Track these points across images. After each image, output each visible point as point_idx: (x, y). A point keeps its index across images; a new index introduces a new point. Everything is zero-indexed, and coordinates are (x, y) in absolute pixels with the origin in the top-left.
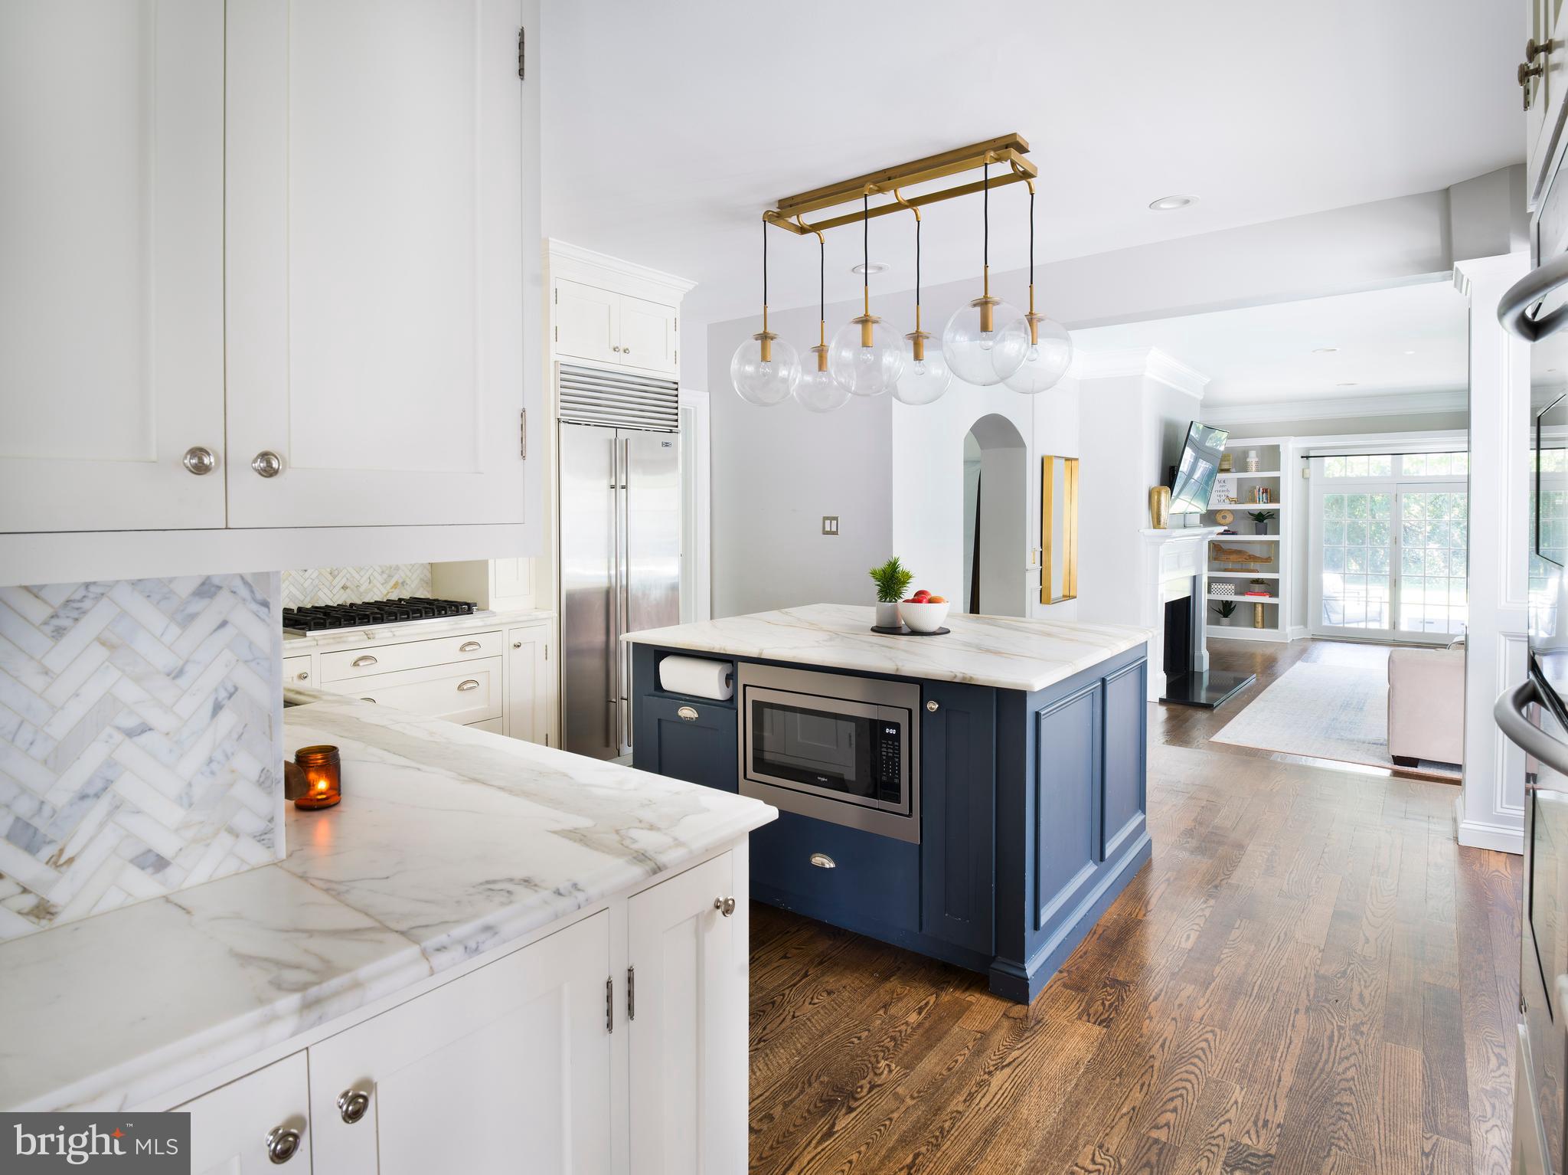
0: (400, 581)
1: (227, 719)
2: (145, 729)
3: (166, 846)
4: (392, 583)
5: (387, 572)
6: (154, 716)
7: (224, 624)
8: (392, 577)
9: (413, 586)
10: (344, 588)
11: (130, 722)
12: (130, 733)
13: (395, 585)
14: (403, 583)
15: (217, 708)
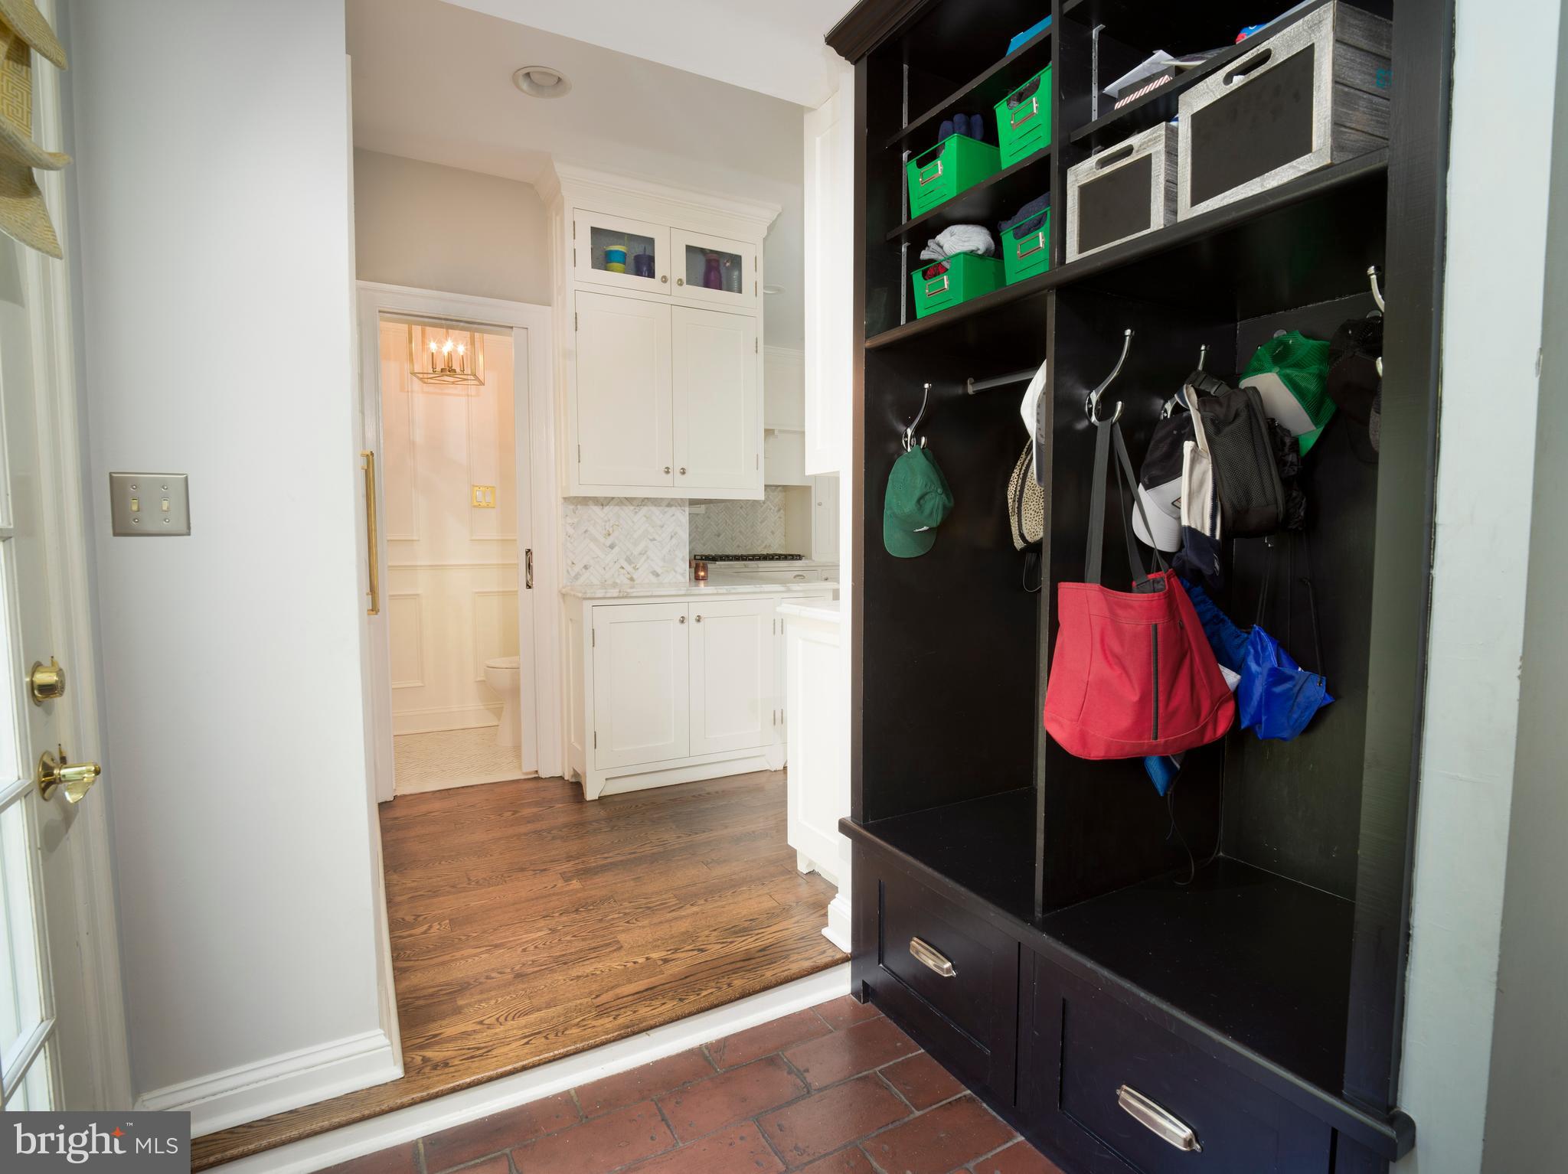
1: (674, 541)
2: (654, 540)
3: (659, 571)
6: (657, 537)
7: (673, 515)
11: (651, 538)
12: (651, 540)
15: (672, 537)
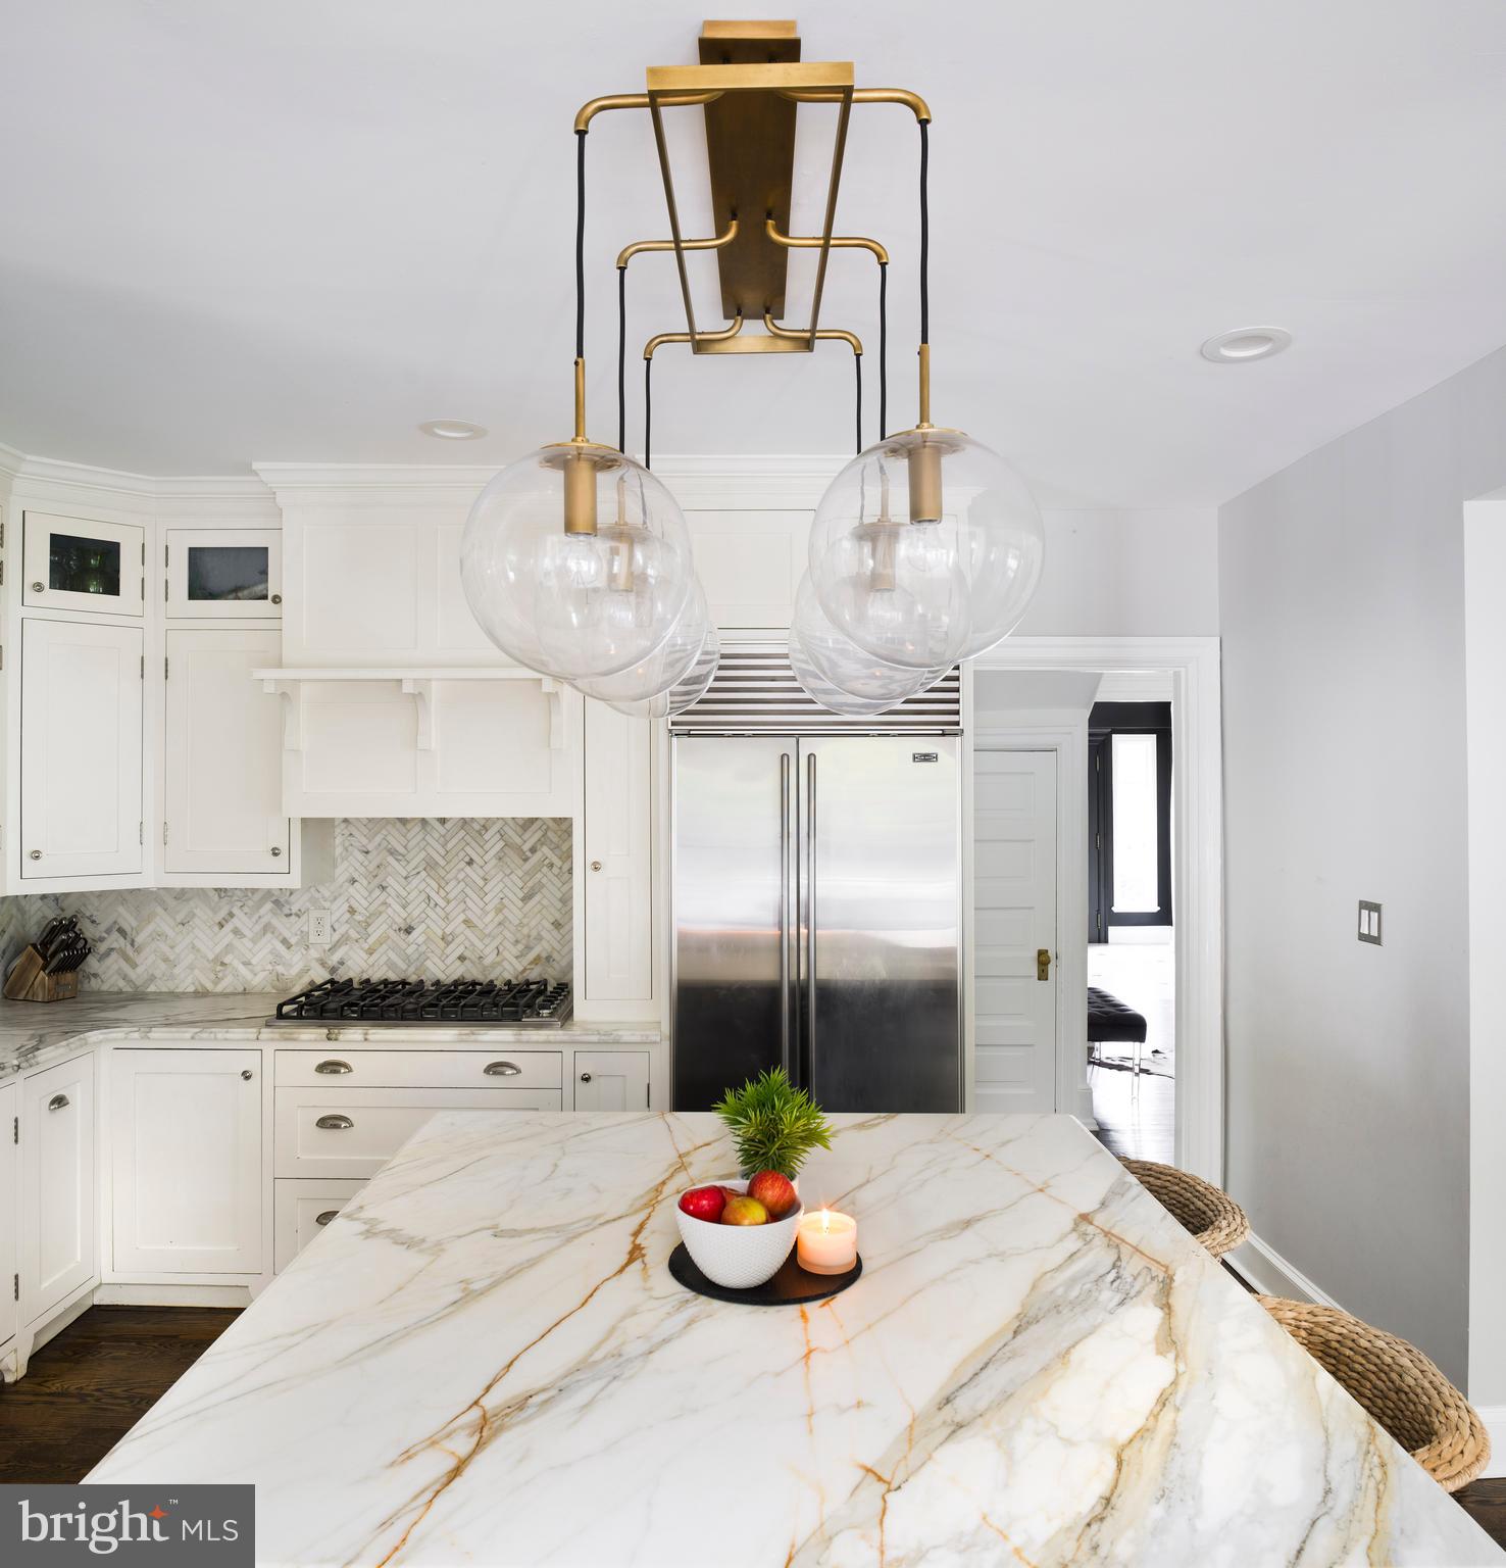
0: (544, 955)
4: (531, 956)
5: (524, 941)
8: (531, 948)
9: (564, 963)
10: (462, 958)
13: (535, 959)
14: (548, 958)
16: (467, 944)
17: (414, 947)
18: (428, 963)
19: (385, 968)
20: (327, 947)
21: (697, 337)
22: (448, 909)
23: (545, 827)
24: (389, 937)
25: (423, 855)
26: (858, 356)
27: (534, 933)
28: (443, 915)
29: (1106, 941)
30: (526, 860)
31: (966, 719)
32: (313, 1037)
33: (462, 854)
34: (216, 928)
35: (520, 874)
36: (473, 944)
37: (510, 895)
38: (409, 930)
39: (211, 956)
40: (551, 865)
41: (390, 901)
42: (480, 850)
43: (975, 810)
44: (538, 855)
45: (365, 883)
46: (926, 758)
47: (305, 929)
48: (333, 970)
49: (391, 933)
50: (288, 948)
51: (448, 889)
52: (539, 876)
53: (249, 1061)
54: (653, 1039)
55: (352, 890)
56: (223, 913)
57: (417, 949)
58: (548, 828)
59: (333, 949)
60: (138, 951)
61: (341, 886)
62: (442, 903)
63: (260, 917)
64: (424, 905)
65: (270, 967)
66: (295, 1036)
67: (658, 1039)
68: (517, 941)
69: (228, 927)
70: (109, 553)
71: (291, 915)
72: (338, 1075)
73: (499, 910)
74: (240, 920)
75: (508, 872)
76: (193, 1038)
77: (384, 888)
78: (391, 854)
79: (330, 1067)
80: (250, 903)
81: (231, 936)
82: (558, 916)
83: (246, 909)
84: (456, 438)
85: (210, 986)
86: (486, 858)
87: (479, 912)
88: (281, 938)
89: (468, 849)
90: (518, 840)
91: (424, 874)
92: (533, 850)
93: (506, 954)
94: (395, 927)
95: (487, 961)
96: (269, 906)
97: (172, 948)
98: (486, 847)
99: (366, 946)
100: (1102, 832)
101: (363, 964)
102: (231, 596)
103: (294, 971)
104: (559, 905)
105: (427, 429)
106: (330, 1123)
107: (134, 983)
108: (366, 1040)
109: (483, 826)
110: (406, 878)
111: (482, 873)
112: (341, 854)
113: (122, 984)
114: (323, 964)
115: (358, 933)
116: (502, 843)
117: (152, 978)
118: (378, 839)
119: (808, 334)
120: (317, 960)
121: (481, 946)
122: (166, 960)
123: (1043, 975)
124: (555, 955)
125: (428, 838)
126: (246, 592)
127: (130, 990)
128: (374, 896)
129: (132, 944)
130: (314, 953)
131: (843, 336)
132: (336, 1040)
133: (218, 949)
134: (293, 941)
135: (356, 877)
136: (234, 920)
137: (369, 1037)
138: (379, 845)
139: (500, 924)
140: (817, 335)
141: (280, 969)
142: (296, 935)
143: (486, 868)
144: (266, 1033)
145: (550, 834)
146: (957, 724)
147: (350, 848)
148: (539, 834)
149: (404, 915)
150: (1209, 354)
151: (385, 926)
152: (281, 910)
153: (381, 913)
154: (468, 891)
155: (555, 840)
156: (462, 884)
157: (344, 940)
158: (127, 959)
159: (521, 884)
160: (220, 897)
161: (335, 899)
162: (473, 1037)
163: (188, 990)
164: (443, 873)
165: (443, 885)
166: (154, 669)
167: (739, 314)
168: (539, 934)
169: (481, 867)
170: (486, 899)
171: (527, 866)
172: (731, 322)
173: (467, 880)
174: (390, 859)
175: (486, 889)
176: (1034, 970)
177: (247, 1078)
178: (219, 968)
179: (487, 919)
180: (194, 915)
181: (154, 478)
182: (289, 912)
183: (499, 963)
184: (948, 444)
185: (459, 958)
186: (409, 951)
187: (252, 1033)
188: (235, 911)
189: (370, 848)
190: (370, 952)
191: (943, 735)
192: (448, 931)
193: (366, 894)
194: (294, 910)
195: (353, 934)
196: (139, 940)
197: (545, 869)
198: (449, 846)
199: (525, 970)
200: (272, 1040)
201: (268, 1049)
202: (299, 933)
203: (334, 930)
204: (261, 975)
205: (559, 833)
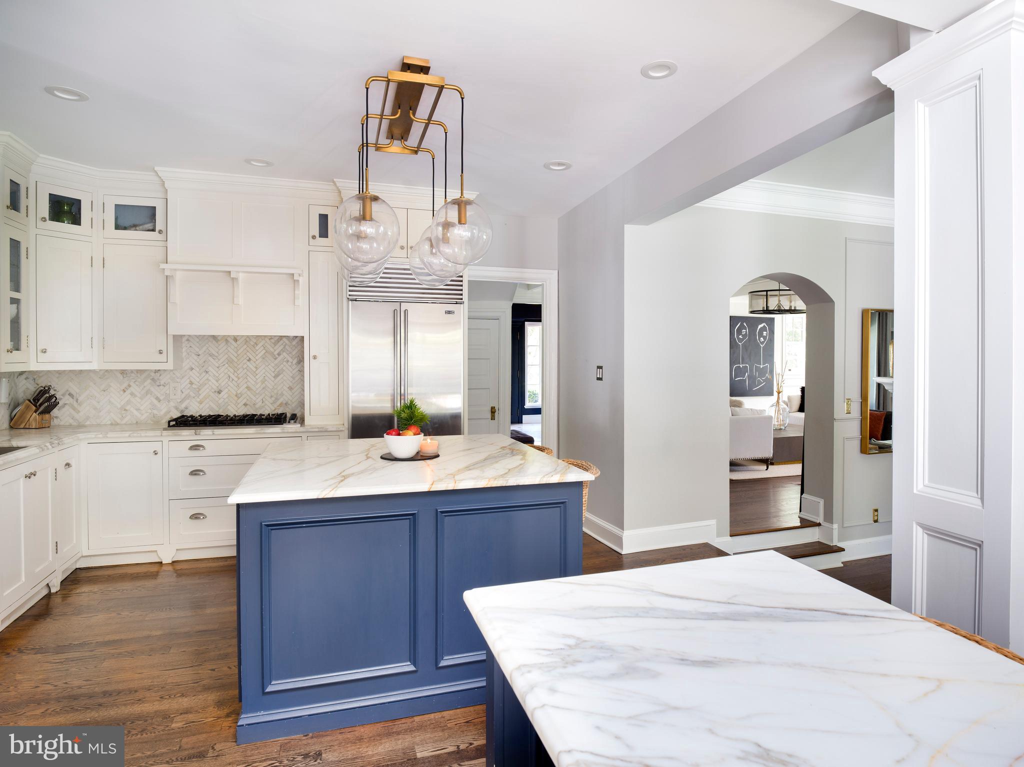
0: (284, 402)
4: (279, 402)
5: (275, 396)
8: (279, 399)
9: (293, 405)
10: (245, 405)
13: (280, 404)
14: (286, 404)
16: (248, 398)
17: (222, 400)
18: (229, 407)
19: (208, 410)
20: (179, 401)
21: (378, 146)
22: (239, 382)
23: (284, 343)
24: (210, 396)
25: (226, 356)
26: (433, 159)
27: (280, 392)
28: (236, 384)
29: (522, 423)
30: (275, 359)
31: (465, 297)
32: (188, 433)
33: (245, 356)
34: (122, 392)
35: (273, 365)
36: (250, 398)
37: (269, 375)
38: (219, 392)
39: (119, 406)
40: (288, 361)
41: (210, 378)
42: (254, 354)
43: (468, 329)
44: (282, 356)
45: (198, 370)
46: (449, 312)
47: (168, 392)
48: (182, 411)
49: (212, 394)
50: (159, 402)
51: (238, 372)
52: (282, 365)
53: (157, 446)
54: (341, 429)
55: (191, 373)
56: (125, 385)
57: (224, 401)
58: (286, 344)
59: (182, 402)
60: (80, 405)
61: (186, 371)
62: (236, 379)
63: (144, 387)
64: (227, 380)
65: (150, 411)
66: (179, 433)
67: (343, 429)
68: (272, 397)
69: (128, 392)
70: (76, 204)
71: (160, 385)
72: (198, 451)
73: (263, 382)
74: (134, 388)
75: (267, 364)
76: (129, 436)
77: (207, 372)
78: (211, 356)
79: (195, 448)
80: (139, 380)
81: (129, 396)
82: (291, 384)
83: (137, 383)
84: (259, 166)
85: (119, 421)
86: (257, 358)
87: (253, 383)
88: (155, 397)
89: (248, 354)
90: (272, 350)
91: (227, 365)
92: (279, 354)
93: (266, 402)
94: (213, 390)
95: (257, 406)
96: (149, 381)
97: (99, 402)
98: (257, 353)
99: (199, 400)
100: (520, 370)
101: (196, 409)
102: (133, 229)
103: (162, 413)
104: (291, 379)
105: (248, 161)
106: (194, 473)
107: (78, 421)
108: (213, 434)
109: (255, 343)
110: (218, 367)
111: (255, 365)
112: (185, 356)
113: (71, 421)
114: (177, 408)
115: (194, 393)
116: (264, 351)
117: (88, 418)
118: (204, 349)
119: (416, 149)
120: (174, 407)
121: (254, 398)
122: (95, 409)
123: (493, 418)
124: (289, 402)
125: (229, 349)
126: (141, 227)
127: (76, 424)
128: (202, 376)
129: (77, 401)
130: (172, 404)
131: (429, 151)
132: (199, 434)
133: (122, 403)
134: (161, 398)
135: (194, 367)
136: (131, 388)
137: (214, 433)
138: (205, 351)
139: (263, 388)
140: (420, 150)
141: (155, 412)
142: (163, 395)
143: (257, 363)
144: (165, 433)
145: (287, 347)
146: (462, 299)
147: (190, 353)
148: (282, 347)
149: (217, 385)
150: (547, 166)
151: (208, 390)
152: (155, 383)
153: (206, 384)
154: (248, 373)
155: (289, 349)
156: (245, 370)
157: (188, 397)
158: (74, 409)
159: (273, 370)
160: (124, 377)
161: (183, 377)
162: (263, 431)
163: (107, 423)
164: (236, 365)
165: (236, 370)
166: (98, 263)
167: (392, 138)
168: (282, 393)
169: (255, 362)
170: (257, 377)
171: (276, 362)
172: (389, 141)
173: (248, 368)
174: (210, 358)
175: (257, 372)
176: (489, 416)
177: (156, 454)
178: (123, 412)
179: (258, 386)
180: (110, 386)
181: (98, 169)
182: (159, 384)
183: (263, 407)
184: (469, 203)
185: (244, 405)
186: (220, 401)
187: (158, 433)
188: (132, 384)
189: (200, 353)
190: (201, 403)
191: (456, 303)
192: (239, 392)
193: (198, 375)
194: (162, 382)
195: (192, 394)
196: (80, 399)
197: (285, 363)
198: (239, 352)
199: (275, 409)
200: (169, 435)
201: (166, 441)
202: (165, 394)
203: (182, 393)
204: (146, 415)
205: (291, 347)
